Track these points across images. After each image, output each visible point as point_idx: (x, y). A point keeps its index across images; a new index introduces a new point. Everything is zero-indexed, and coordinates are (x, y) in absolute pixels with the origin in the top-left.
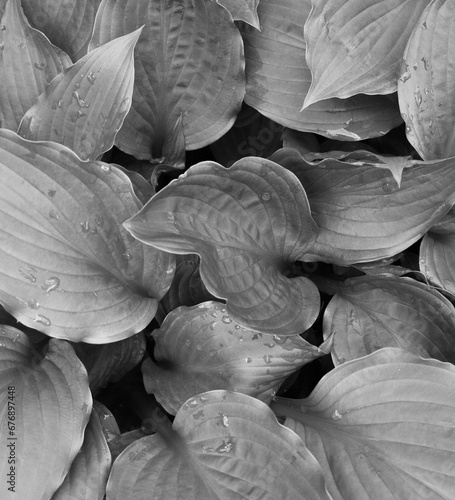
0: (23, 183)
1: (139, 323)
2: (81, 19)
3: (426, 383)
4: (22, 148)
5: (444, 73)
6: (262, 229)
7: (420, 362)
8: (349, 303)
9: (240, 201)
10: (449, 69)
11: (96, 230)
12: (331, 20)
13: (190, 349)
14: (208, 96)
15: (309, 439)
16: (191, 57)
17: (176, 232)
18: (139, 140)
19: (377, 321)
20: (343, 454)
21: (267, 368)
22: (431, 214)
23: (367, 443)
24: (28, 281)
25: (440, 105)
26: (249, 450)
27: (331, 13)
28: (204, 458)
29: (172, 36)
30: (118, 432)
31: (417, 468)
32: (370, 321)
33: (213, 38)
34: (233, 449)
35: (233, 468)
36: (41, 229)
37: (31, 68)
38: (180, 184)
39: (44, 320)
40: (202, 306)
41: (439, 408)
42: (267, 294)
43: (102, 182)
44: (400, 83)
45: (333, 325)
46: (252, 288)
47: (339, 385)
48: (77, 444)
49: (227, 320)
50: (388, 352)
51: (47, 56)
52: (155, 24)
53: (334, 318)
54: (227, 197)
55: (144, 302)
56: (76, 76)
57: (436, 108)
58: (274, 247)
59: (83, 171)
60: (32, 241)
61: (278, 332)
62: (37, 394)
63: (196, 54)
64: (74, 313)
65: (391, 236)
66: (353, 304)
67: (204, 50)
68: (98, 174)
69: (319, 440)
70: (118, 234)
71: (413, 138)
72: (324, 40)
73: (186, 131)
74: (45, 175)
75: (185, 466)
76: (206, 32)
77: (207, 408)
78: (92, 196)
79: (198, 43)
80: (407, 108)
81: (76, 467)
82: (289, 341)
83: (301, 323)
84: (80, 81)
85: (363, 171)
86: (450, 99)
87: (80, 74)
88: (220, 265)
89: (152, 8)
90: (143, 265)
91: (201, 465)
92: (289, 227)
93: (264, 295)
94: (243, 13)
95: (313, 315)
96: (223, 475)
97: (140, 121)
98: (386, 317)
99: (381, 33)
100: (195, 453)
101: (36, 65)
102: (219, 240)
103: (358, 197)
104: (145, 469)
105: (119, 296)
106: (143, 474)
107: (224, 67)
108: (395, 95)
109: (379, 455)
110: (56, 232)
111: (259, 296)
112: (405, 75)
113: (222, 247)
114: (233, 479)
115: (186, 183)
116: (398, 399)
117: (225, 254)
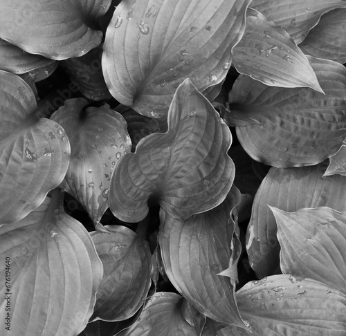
0: (216, 8)
1: (116, 92)
2: (328, 50)
3: (78, 296)
4: (241, 6)
5: (296, 307)
6: (183, 181)
7: (94, 292)
8: (130, 244)
9: (202, 164)
10: (299, 310)
11: (182, 60)
12: (331, 226)
13: (96, 131)
14: (275, 142)
15: (36, 214)
16: (302, 129)
17: (182, 117)
18: (243, 93)
19: (118, 264)
20: (27, 238)
21: (85, 184)
22: (197, 299)
23: (34, 254)
24: (146, 12)
25: (273, 305)
26: (28, 171)
27: (337, 226)
28: (22, 140)
29: (317, 115)
30: (36, 81)
31: (18, 291)
32: (118, 259)
33: (316, 144)
34: (28, 160)
35: (15, 160)
36: (183, 21)
37: (292, 16)
38: (216, 119)
39: (119, 23)
40: (128, 138)
41: (61, 306)
42: (137, 184)
43: (217, 63)
44: (288, 276)
45: (115, 232)
46: (142, 173)
47: (75, 234)
48: (30, 49)
49: (118, 156)
50: (99, 269)
51: (301, 27)
52: (325, 103)
53: (120, 233)
54: (206, 154)
55: (131, 96)
56: (288, 47)
57: (271, 302)
58: (170, 189)
59: (225, 50)
60: (175, 14)
61: (112, 191)
62: (65, 21)
63: (304, 133)
64: (124, 45)
65: (180, 272)
66: (130, 247)
67: (308, 138)
68: (222, 61)
69: (36, 221)
70: (179, 76)
71: (249, 286)
72: (317, 221)
73: (249, 127)
74: (221, 23)
75: (15, 127)
76: (320, 138)
77: (58, 141)
78: (207, 57)
79: (313, 133)
80: (271, 281)
81: (14, 49)
82: (105, 200)
83: (117, 209)
84: (285, 50)
85: (226, 250)
86: (278, 312)
87: (290, 50)
88: (158, 150)
89: (336, 100)
90: (157, 95)
91: (16, 138)
92: (184, 200)
93: (137, 182)
94: (335, 164)
95: (123, 217)
96: (9, 153)
97: (256, 94)
98: (122, 270)
99: (322, 263)
100: (25, 134)
101: (294, 20)
102: (176, 149)
103: (207, 247)
104: (13, 97)
105: (135, 78)
106: (9, 96)
107: (296, 152)
108: (280, 272)
109: (27, 264)
110: (180, 32)
111: (136, 178)
112: (294, 279)
113: (171, 151)
114: (7, 160)
115: (217, 123)
116: (66, 276)
117: (166, 153)
